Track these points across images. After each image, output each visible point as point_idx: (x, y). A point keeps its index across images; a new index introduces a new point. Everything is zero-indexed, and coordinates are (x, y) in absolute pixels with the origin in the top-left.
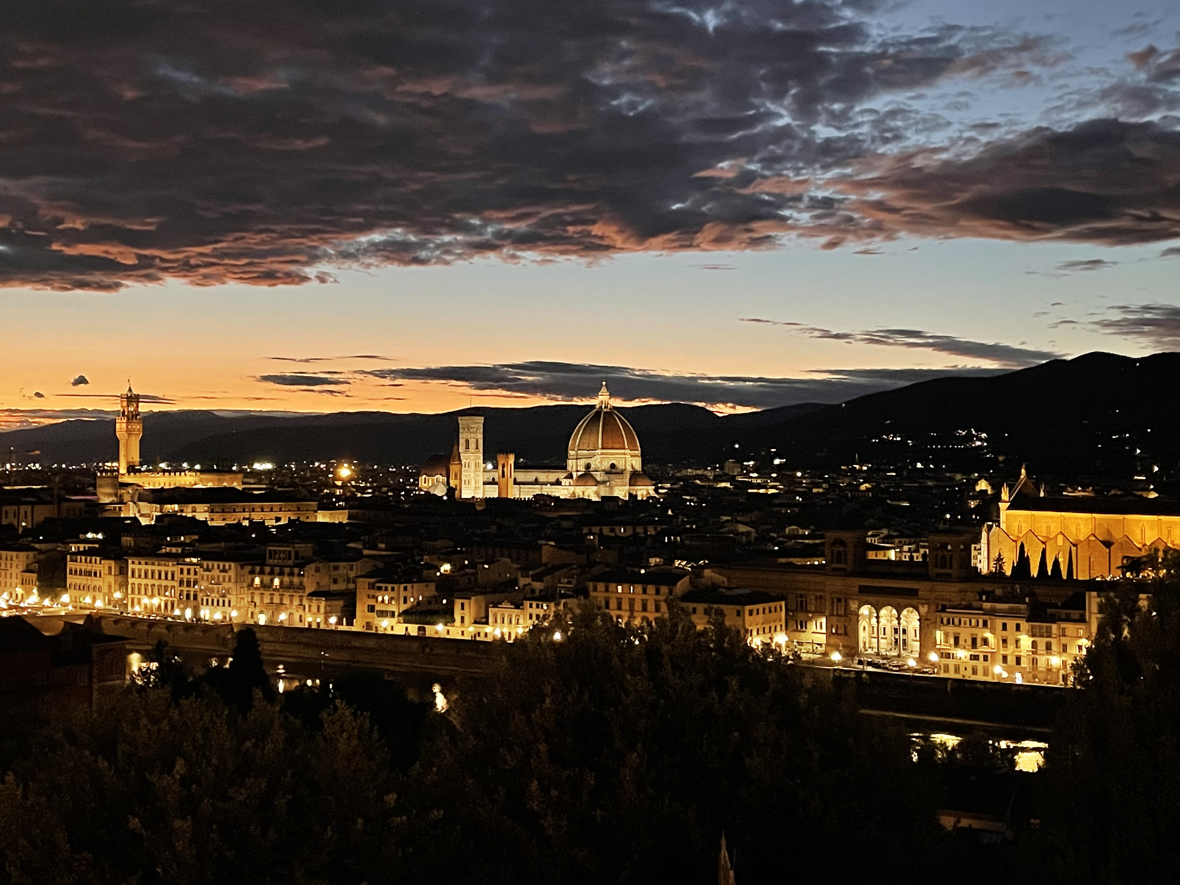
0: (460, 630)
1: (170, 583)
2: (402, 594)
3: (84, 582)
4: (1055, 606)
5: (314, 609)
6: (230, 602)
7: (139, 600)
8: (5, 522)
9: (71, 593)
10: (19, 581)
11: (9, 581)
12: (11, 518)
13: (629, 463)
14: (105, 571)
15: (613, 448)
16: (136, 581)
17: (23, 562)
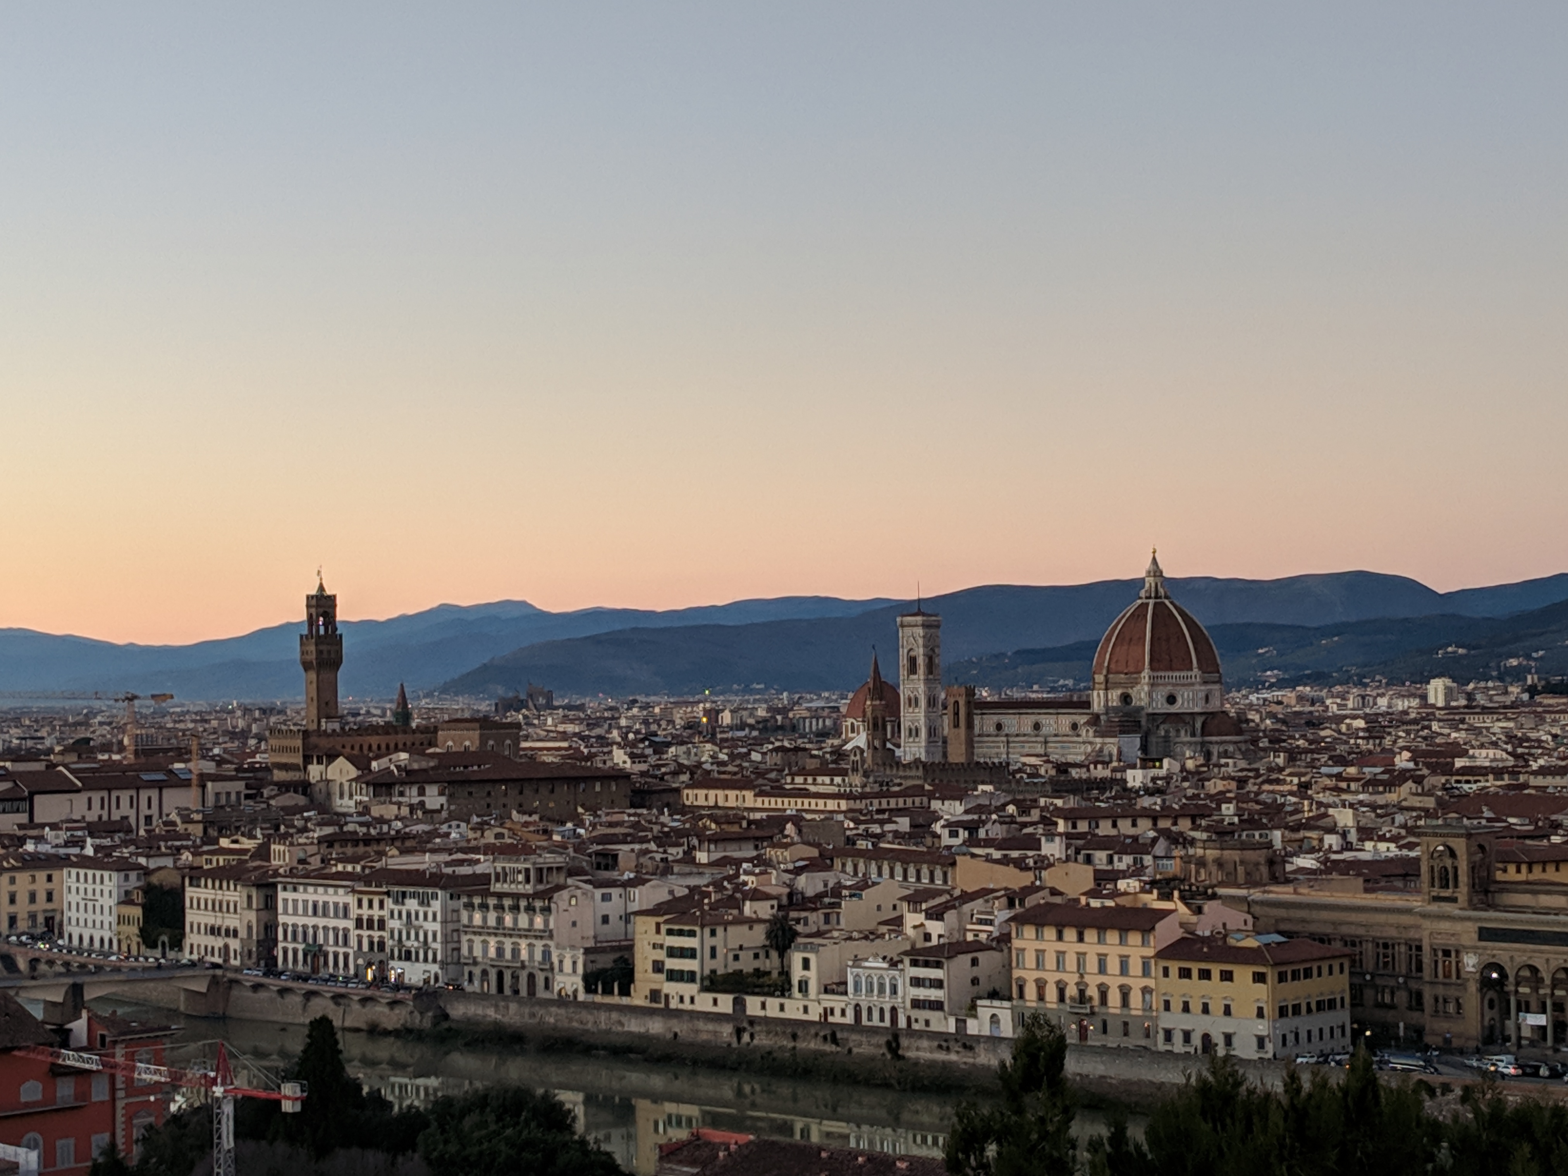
0: (800, 1004)
1: (342, 924)
3: (211, 921)
5: (568, 966)
6: (434, 954)
7: (295, 951)
8: (116, 816)
9: (192, 939)
10: (114, 919)
11: (98, 918)
12: (125, 809)
13: (1202, 695)
14: (242, 902)
15: (1171, 669)
16: (290, 920)
17: (119, 887)
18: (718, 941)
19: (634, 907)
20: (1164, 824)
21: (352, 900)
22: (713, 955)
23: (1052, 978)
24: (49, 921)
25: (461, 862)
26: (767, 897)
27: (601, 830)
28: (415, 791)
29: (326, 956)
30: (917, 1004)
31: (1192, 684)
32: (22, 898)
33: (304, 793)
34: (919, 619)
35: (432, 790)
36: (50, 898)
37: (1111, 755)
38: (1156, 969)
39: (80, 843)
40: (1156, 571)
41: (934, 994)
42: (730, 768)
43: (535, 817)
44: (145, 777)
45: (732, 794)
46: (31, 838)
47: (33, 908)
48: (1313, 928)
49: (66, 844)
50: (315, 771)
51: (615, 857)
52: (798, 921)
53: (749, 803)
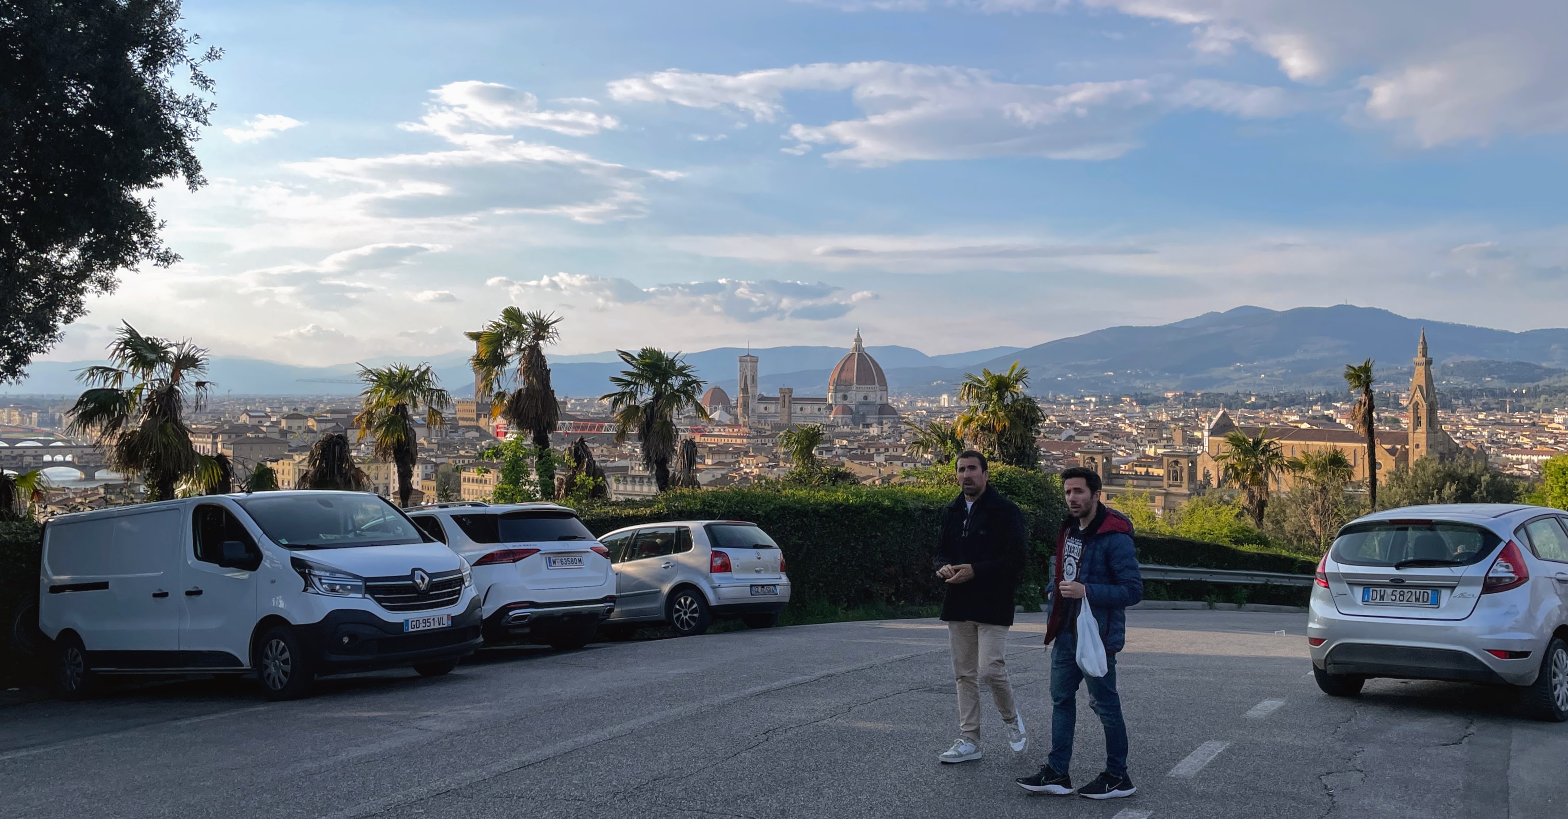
13: (879, 396)
15: (865, 384)
17: (422, 472)
31: (875, 391)
34: (748, 358)
37: (838, 423)
40: (859, 340)
46: (355, 449)
50: (483, 422)
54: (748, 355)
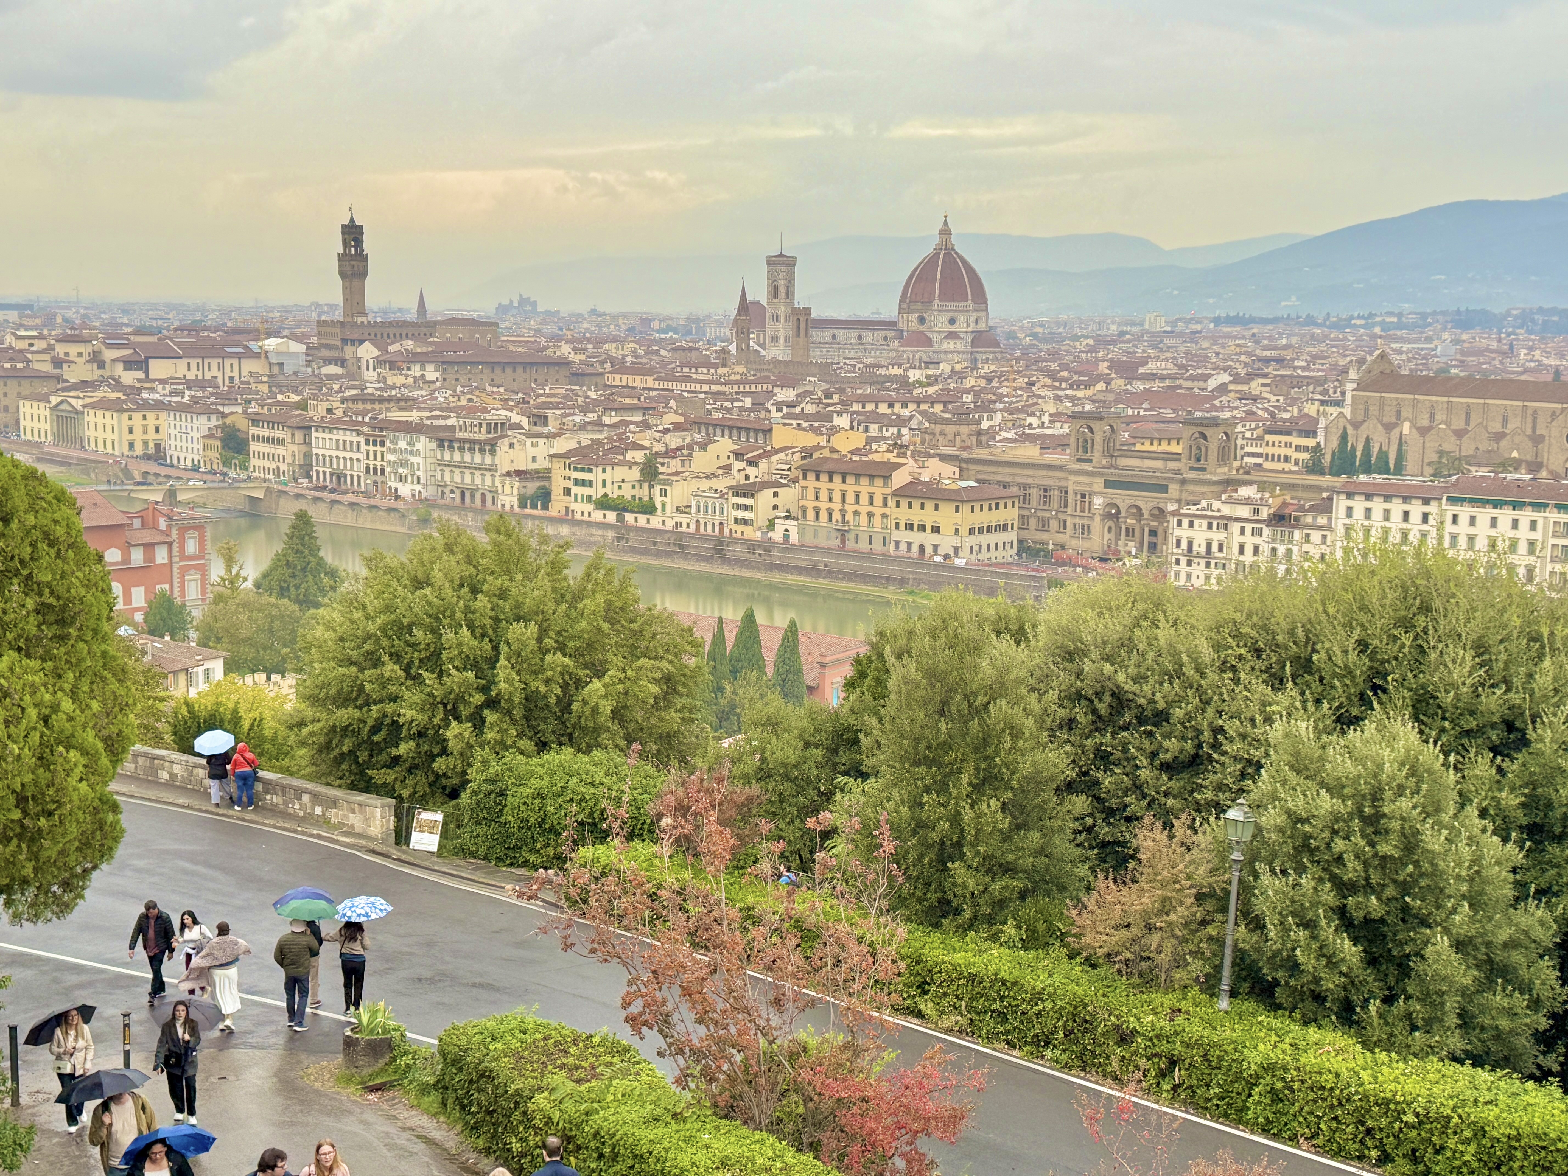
0: (661, 519)
1: (355, 456)
2: (601, 476)
3: (267, 450)
4: (1301, 508)
5: (507, 489)
6: (418, 478)
7: (324, 473)
8: (208, 376)
9: (254, 462)
10: (201, 447)
11: (190, 446)
12: (215, 372)
13: (973, 319)
14: (288, 439)
15: (953, 300)
16: (320, 452)
17: (204, 425)
18: (608, 476)
19: (553, 451)
20: (924, 407)
21: (361, 439)
22: (604, 485)
23: (824, 506)
24: (158, 446)
25: (437, 417)
26: (643, 448)
27: (542, 399)
28: (418, 367)
29: (345, 476)
30: (736, 521)
31: (968, 311)
32: (138, 430)
33: (342, 366)
35: (430, 368)
36: (157, 430)
38: (892, 503)
39: (181, 394)
40: (946, 231)
41: (747, 515)
42: (644, 360)
43: (502, 389)
44: (228, 350)
45: (638, 378)
46: (146, 389)
47: (145, 437)
48: (999, 478)
49: (172, 393)
50: (349, 350)
51: (546, 417)
52: (663, 464)
53: (650, 384)
54: (781, 255)
